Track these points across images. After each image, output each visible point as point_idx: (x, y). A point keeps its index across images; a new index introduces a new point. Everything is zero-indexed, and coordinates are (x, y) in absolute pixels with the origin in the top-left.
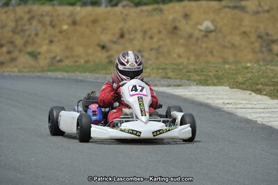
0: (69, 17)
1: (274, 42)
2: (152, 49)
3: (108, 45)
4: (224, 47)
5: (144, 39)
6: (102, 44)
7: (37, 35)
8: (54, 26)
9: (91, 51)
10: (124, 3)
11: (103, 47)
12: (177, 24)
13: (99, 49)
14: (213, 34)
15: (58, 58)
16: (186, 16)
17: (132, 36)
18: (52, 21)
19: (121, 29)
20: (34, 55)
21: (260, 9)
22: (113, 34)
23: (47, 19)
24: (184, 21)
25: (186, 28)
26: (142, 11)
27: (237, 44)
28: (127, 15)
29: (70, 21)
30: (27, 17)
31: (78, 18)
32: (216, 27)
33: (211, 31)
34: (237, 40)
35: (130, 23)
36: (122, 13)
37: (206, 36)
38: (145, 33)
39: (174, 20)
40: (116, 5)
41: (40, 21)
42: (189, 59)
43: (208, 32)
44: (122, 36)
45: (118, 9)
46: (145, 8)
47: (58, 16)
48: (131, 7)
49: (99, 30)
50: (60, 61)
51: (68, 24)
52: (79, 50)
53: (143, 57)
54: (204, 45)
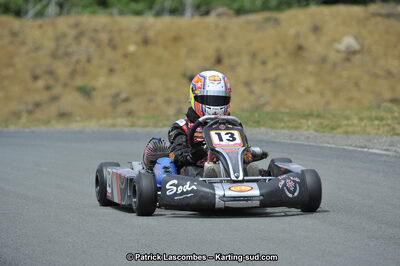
0: (137, 32)
2: (265, 81)
4: (375, 76)
5: (252, 64)
6: (189, 74)
7: (89, 60)
8: (114, 47)
9: (172, 84)
10: (220, 10)
12: (302, 42)
13: (186, 81)
14: (357, 59)
15: (123, 96)
16: (316, 29)
17: (233, 61)
18: (111, 40)
19: (218, 51)
20: (86, 92)
22: (206, 59)
23: (104, 37)
24: (312, 38)
25: (315, 47)
26: (248, 23)
27: (394, 71)
28: (226, 29)
29: (138, 38)
30: (73, 33)
31: (151, 34)
32: (362, 45)
33: (354, 53)
34: (394, 64)
35: (231, 41)
36: (217, 26)
37: (347, 60)
38: (254, 55)
39: (297, 36)
40: (207, 13)
41: (93, 40)
42: (322, 94)
43: (350, 54)
44: (219, 61)
45: (211, 19)
46: (252, 17)
47: (120, 31)
48: (230, 16)
49: (183, 52)
50: (126, 100)
51: (136, 43)
52: (155, 84)
53: (252, 92)
54: (345, 74)
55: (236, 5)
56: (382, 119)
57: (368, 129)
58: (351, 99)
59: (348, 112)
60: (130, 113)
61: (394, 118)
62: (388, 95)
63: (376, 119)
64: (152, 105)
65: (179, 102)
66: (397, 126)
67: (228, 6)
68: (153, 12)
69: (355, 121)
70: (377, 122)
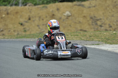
0: (5, 11)
1: (98, 20)
3: (24, 23)
4: (76, 23)
5: (39, 20)
6: (21, 23)
9: (16, 26)
10: (30, 4)
11: (22, 24)
12: (54, 13)
13: (20, 25)
14: (70, 17)
15: (1, 30)
16: (58, 9)
17: (34, 19)
19: (29, 16)
21: (91, 6)
22: (26, 18)
24: (57, 12)
25: (58, 15)
26: (38, 8)
27: (81, 21)
28: (31, 10)
29: (6, 13)
31: (9, 11)
32: (71, 14)
34: (81, 19)
35: (33, 13)
36: (29, 9)
37: (67, 18)
38: (40, 17)
39: (52, 11)
40: (26, 5)
43: (68, 16)
44: (30, 19)
45: (27, 7)
46: (39, 6)
48: (33, 6)
49: (19, 16)
51: (5, 14)
52: (11, 26)
53: (39, 28)
54: (67, 22)
55: (34, 3)
56: (78, 35)
57: (74, 38)
58: (69, 30)
59: (68, 34)
60: (3, 35)
61: (81, 35)
62: (79, 28)
63: (76, 35)
64: (10, 32)
65: (18, 31)
66: (82, 37)
67: (32, 3)
68: (10, 5)
69: (70, 36)
70: (76, 36)
